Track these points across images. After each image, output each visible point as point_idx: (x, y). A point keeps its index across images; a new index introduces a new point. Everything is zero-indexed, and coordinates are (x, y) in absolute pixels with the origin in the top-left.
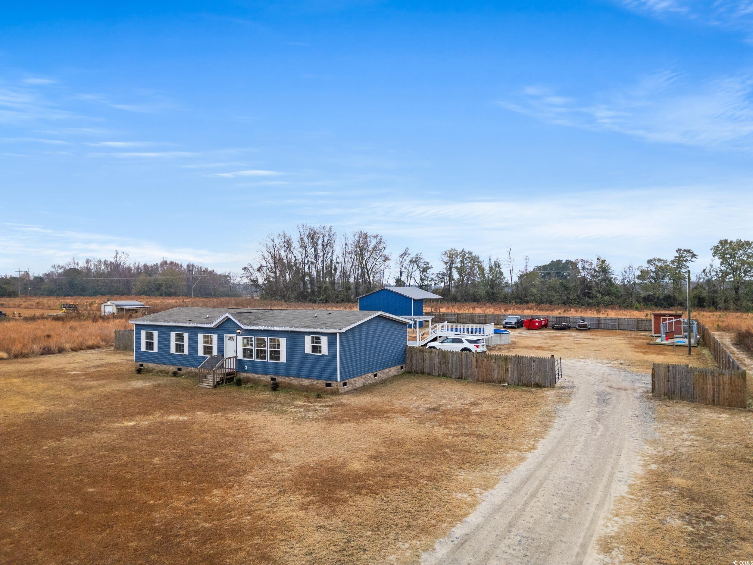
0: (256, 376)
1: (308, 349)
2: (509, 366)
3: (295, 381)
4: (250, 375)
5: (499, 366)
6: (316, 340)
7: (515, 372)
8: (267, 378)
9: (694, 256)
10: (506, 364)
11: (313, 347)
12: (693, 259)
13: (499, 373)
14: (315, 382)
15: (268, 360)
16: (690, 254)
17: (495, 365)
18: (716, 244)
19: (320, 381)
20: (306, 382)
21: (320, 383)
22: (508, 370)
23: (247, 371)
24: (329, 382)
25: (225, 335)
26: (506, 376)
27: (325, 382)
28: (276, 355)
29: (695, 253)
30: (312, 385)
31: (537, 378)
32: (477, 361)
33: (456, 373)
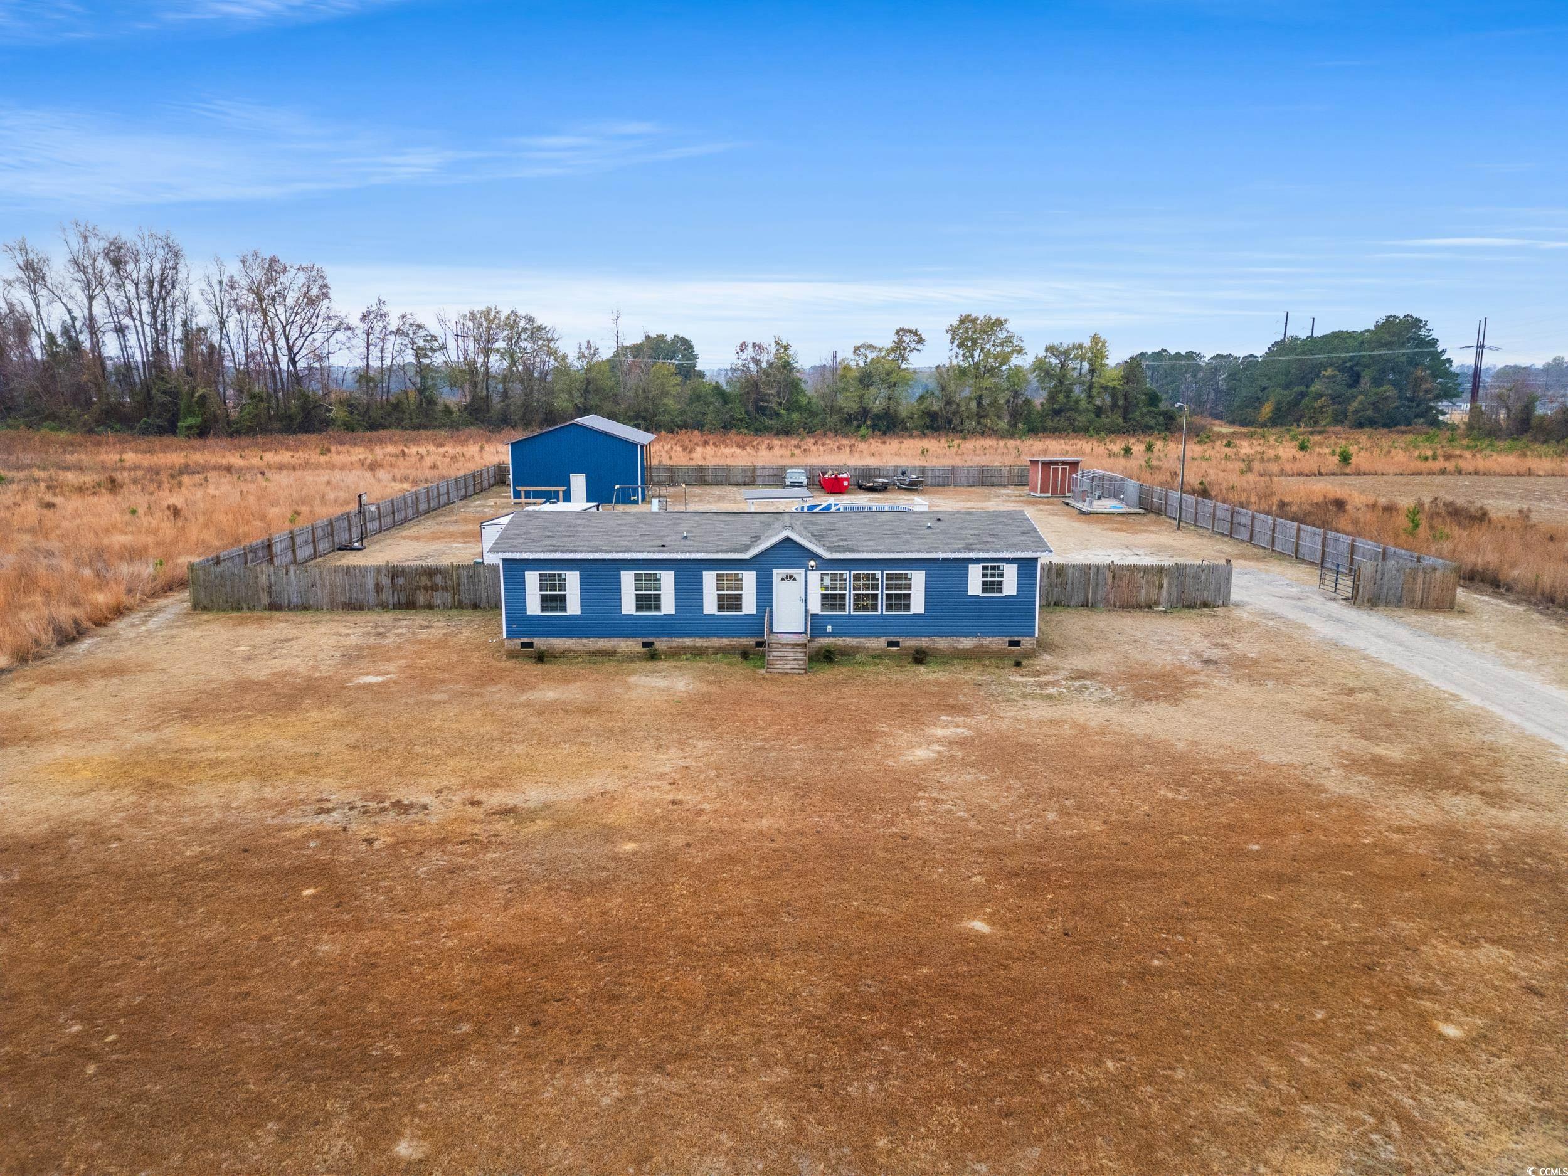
0: (852, 641)
1: (975, 587)
2: (1165, 581)
3: (942, 643)
4: (839, 641)
5: (1148, 582)
6: (992, 568)
7: (1174, 589)
8: (880, 643)
9: (921, 341)
10: (1161, 579)
11: (984, 583)
12: (920, 347)
13: (1148, 592)
14: (986, 641)
15: (882, 610)
16: (916, 338)
17: (1143, 582)
18: (955, 322)
19: (996, 639)
20: (966, 643)
21: (998, 643)
22: (1162, 587)
23: (830, 635)
24: (1016, 639)
25: (775, 571)
26: (1159, 597)
27: (1007, 639)
28: (902, 601)
29: (923, 337)
30: (981, 646)
31: (1206, 593)
32: (1114, 577)
33: (1077, 599)
